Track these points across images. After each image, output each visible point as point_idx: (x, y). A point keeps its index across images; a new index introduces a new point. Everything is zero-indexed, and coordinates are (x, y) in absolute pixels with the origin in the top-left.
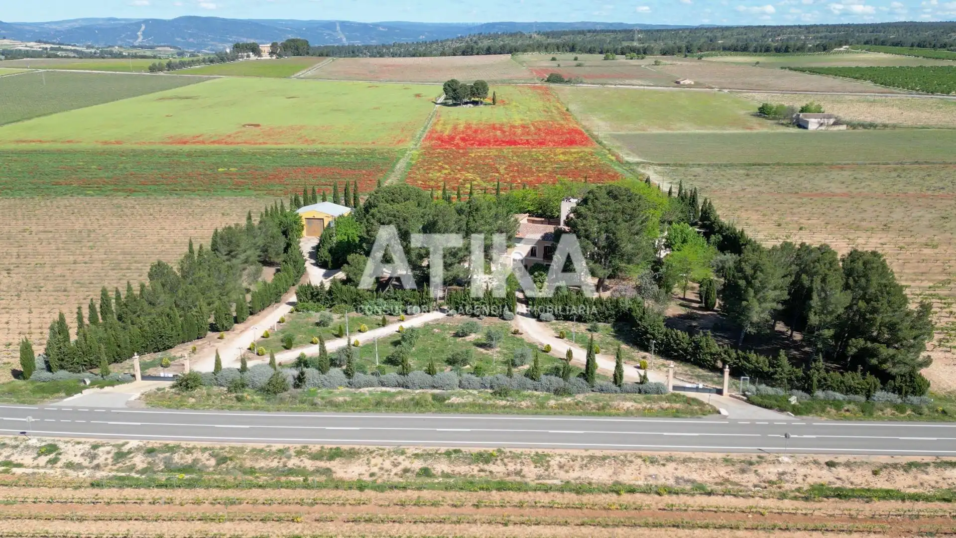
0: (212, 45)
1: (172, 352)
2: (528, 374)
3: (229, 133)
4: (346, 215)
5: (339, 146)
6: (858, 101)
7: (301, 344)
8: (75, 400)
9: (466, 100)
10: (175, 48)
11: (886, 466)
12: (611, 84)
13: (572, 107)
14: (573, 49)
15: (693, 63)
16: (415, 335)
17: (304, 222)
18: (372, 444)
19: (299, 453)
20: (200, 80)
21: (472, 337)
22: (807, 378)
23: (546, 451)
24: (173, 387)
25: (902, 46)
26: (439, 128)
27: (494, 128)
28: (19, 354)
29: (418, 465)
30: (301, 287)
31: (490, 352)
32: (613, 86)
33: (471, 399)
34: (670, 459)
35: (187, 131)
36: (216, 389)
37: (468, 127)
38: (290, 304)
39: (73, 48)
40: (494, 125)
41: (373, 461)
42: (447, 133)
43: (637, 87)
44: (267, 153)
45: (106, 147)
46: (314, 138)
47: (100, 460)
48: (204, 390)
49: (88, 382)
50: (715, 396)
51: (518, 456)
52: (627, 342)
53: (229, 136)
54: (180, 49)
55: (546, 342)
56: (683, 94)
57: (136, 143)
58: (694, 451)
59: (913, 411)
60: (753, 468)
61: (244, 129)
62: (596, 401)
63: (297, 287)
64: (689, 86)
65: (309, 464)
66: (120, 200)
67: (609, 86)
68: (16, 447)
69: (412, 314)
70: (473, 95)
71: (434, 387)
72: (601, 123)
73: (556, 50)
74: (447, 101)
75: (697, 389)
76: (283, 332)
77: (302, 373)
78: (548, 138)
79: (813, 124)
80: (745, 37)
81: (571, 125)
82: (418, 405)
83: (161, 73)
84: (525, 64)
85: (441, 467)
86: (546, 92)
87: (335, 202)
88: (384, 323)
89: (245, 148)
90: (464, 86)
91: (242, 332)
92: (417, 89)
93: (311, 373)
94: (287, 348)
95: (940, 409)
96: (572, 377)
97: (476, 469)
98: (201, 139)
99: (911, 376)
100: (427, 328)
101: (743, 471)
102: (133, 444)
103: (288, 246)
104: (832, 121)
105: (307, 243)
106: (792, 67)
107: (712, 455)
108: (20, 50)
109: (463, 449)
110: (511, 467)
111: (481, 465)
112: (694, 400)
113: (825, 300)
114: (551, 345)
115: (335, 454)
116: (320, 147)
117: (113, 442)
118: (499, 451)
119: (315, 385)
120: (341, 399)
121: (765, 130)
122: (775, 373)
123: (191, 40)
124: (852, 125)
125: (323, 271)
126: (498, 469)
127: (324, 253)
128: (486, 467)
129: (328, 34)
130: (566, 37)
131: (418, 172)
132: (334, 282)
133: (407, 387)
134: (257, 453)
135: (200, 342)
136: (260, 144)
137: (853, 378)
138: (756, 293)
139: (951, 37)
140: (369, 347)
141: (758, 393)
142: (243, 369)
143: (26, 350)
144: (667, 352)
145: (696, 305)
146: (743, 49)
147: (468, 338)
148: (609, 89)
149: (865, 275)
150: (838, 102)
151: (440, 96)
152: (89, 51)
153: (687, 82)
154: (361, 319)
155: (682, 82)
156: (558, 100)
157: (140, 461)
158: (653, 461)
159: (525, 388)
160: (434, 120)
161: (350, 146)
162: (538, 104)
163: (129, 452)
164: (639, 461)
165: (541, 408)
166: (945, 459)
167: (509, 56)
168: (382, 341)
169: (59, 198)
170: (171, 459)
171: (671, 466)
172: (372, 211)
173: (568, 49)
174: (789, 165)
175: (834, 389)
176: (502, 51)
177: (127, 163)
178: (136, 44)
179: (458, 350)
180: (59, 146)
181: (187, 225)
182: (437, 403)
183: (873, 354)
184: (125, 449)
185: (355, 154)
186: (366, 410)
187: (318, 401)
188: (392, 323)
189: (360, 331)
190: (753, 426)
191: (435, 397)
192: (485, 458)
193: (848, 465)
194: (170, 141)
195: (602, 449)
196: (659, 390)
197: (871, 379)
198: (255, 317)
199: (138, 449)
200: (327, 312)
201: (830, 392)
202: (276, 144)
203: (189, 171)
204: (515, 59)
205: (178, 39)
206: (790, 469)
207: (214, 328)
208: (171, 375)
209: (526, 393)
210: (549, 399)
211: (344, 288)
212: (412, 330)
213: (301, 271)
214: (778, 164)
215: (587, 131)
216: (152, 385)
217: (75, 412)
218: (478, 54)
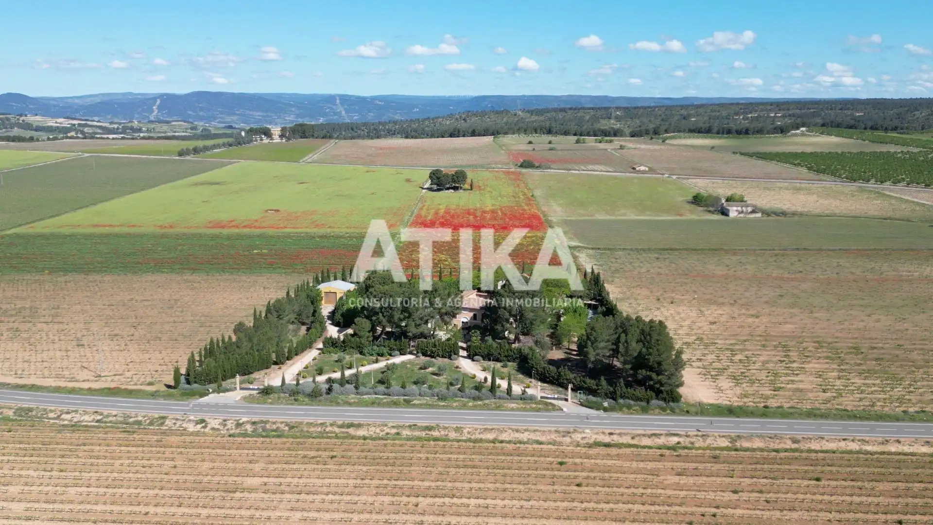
0: (220, 118)
1: (253, 376)
2: (459, 390)
3: (256, 218)
4: (352, 290)
5: (344, 230)
6: (787, 189)
7: (327, 372)
8: (205, 399)
9: (448, 186)
10: (188, 122)
11: (639, 435)
12: (576, 170)
13: (538, 193)
14: (549, 132)
15: (656, 147)
16: (395, 367)
17: (323, 295)
18: (370, 421)
19: (331, 425)
20: (223, 165)
21: (430, 369)
22: (615, 393)
23: (462, 426)
24: (259, 393)
25: (856, 128)
26: (423, 213)
27: (469, 213)
28: (173, 373)
29: (394, 431)
30: (326, 338)
31: (440, 378)
32: (577, 172)
33: (425, 402)
34: (526, 430)
35: (224, 216)
36: (282, 395)
37: (447, 212)
38: (319, 349)
39: (99, 124)
40: (469, 210)
41: (370, 429)
42: (429, 218)
43: (598, 173)
44: (288, 236)
45: (163, 231)
46: (323, 222)
47: (229, 426)
48: (276, 395)
49: (211, 390)
50: (564, 402)
51: (447, 428)
52: (523, 374)
53: (257, 221)
54: (192, 123)
55: (473, 372)
56: (636, 181)
57: (185, 228)
58: (540, 427)
59: (670, 410)
60: (570, 435)
61: (267, 214)
62: (495, 403)
63: (322, 338)
64: (644, 172)
65: (337, 430)
66: (187, 276)
67: (573, 172)
68: (184, 420)
69: (394, 356)
70: (454, 182)
71: (405, 395)
72: (559, 209)
73: (533, 132)
74: (433, 186)
75: (554, 399)
76: (316, 365)
77: (331, 386)
78: (511, 222)
79: (733, 212)
80: (718, 114)
81: (532, 210)
82: (395, 404)
83: (188, 158)
84: (504, 148)
85: (406, 433)
86: (517, 177)
87: (343, 280)
88: (377, 361)
89: (271, 232)
90: (447, 175)
91: (291, 365)
92: (407, 173)
93: (336, 386)
94: (320, 374)
95: (685, 410)
96: (484, 390)
97: (424, 433)
98: (233, 223)
99: (671, 392)
100: (403, 364)
101: (564, 436)
102: (244, 419)
103: (315, 311)
104: (750, 209)
105: (326, 309)
106: (743, 151)
107: (549, 429)
108: (52, 126)
109: (418, 424)
110: (443, 433)
111: (427, 432)
112: (550, 403)
113: (627, 348)
114: (477, 374)
115: (351, 425)
116: (329, 230)
117: (234, 419)
118: (438, 425)
119: (338, 393)
120: (352, 400)
121: (694, 217)
122: (598, 389)
123: (201, 113)
124: (766, 213)
125: (337, 328)
126: (435, 434)
127: (338, 317)
128: (429, 433)
129: (329, 108)
130: (548, 114)
131: (404, 254)
132: (346, 335)
133: (390, 395)
134: (310, 424)
135: (267, 371)
136: (282, 228)
137: (640, 391)
138: (592, 343)
139: (914, 115)
140: (368, 374)
141: (587, 400)
142: (298, 384)
143: (177, 371)
144: (543, 378)
145: (575, 353)
146: (706, 131)
147: (427, 370)
148: (573, 175)
149: (650, 335)
150: (769, 189)
151: (427, 181)
152: (112, 126)
153: (642, 168)
154: (362, 359)
155: (637, 169)
156: (526, 186)
157: (249, 428)
158: (517, 431)
159: (456, 397)
160: (420, 205)
161: (352, 230)
162: (508, 190)
163: (243, 423)
164: (511, 431)
165: (464, 406)
166: (673, 432)
167: (491, 138)
168: (376, 371)
169: (144, 275)
170: (265, 427)
171: (526, 434)
172: (370, 290)
173: (545, 131)
174: (695, 250)
175: (628, 398)
176: (485, 133)
177: (184, 245)
178: (152, 118)
179: (420, 376)
180: (126, 230)
181: (241, 296)
182: (405, 404)
183: (651, 379)
184: (241, 421)
185: (356, 238)
186: (367, 406)
187: (340, 401)
188: (382, 361)
189: (362, 365)
190: (578, 416)
191: (405, 400)
192: (429, 428)
193: (620, 434)
194: (210, 225)
195: (491, 425)
196: (532, 398)
197: (649, 393)
198: (298, 357)
199: (248, 422)
200: (342, 354)
201: (627, 400)
202: (294, 228)
203: (232, 252)
204: (496, 143)
205: (190, 113)
206: (589, 436)
207: (276, 363)
208: (256, 387)
209: (457, 399)
210: (468, 402)
211: (353, 339)
212: (394, 364)
213: (324, 329)
214: (686, 249)
215: (545, 216)
216: (246, 393)
217: (208, 405)
218: (464, 136)
